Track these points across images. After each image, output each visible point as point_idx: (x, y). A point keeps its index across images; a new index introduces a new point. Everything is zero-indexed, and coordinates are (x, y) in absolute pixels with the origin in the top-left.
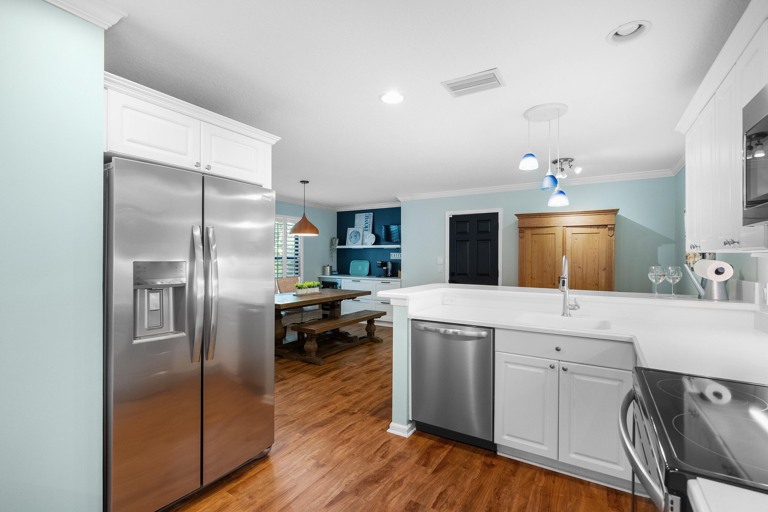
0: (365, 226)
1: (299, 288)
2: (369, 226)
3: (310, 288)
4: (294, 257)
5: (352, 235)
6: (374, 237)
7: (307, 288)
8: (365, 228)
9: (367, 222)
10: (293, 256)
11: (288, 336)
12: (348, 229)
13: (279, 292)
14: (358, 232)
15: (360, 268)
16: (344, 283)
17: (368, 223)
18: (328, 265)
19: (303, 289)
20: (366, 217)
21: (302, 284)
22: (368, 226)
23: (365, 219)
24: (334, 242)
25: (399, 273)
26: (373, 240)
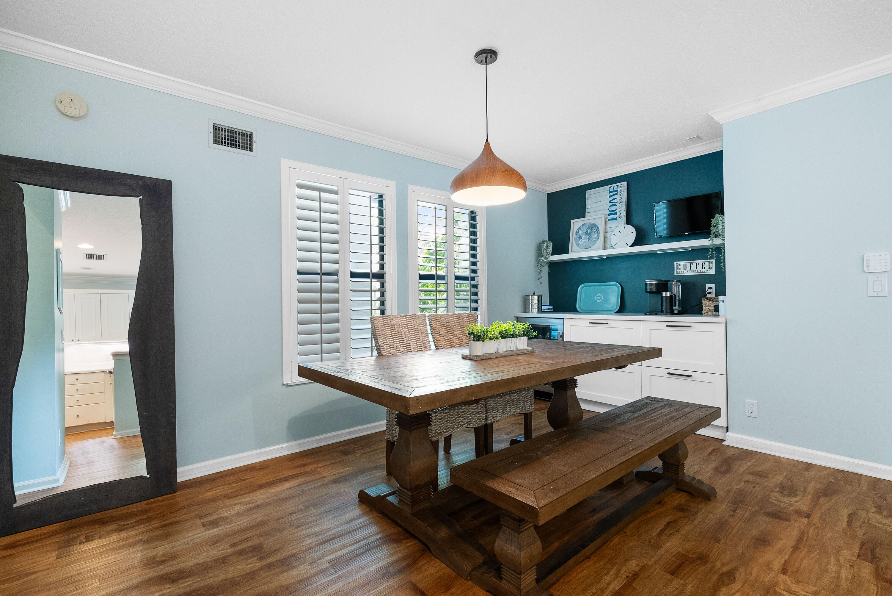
0: (610, 211)
1: (478, 338)
2: (620, 211)
3: (505, 338)
4: (469, 276)
5: (581, 232)
6: (633, 230)
7: (497, 338)
8: (609, 215)
9: (613, 203)
10: (466, 273)
11: (458, 444)
12: (572, 221)
13: (433, 347)
14: (594, 227)
15: (599, 298)
16: (570, 328)
17: (615, 205)
18: (534, 293)
19: (487, 341)
20: (610, 192)
21: (485, 328)
22: (617, 211)
23: (610, 197)
24: (543, 250)
25: (704, 305)
26: (633, 237)
